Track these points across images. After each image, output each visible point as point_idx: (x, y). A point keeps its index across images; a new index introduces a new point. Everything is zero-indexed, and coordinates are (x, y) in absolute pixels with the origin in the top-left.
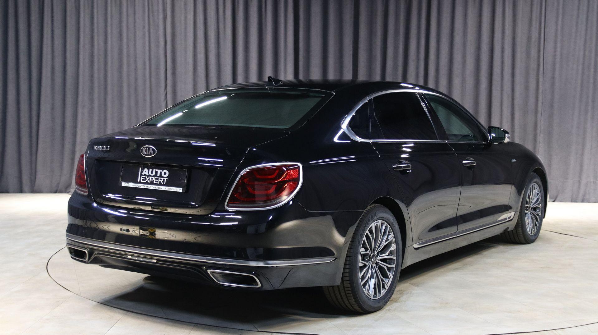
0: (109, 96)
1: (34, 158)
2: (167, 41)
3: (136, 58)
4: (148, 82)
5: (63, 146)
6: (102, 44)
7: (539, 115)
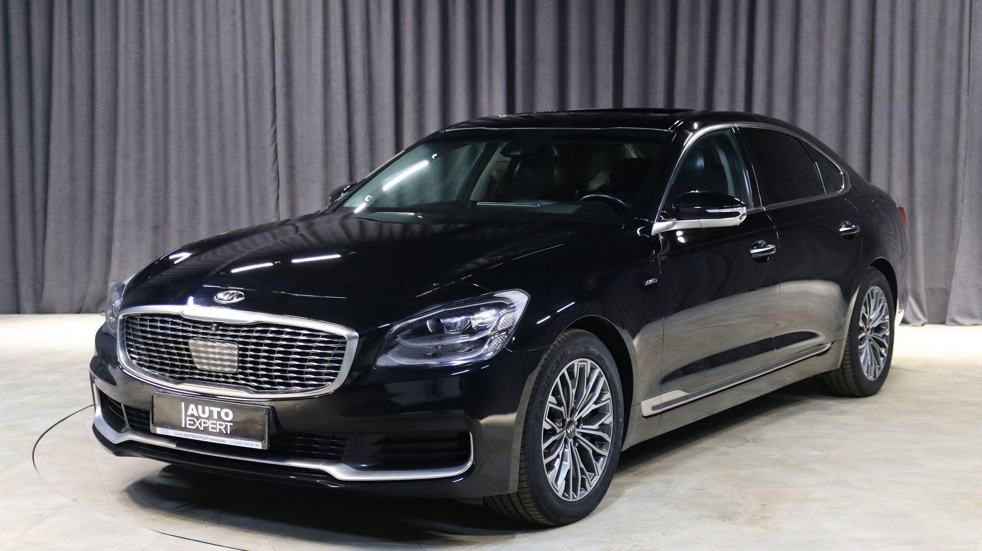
0: (173, 137)
1: (40, 250)
2: (276, 36)
3: (220, 66)
4: (242, 112)
5: (91, 228)
6: (158, 42)
7: (961, 164)
